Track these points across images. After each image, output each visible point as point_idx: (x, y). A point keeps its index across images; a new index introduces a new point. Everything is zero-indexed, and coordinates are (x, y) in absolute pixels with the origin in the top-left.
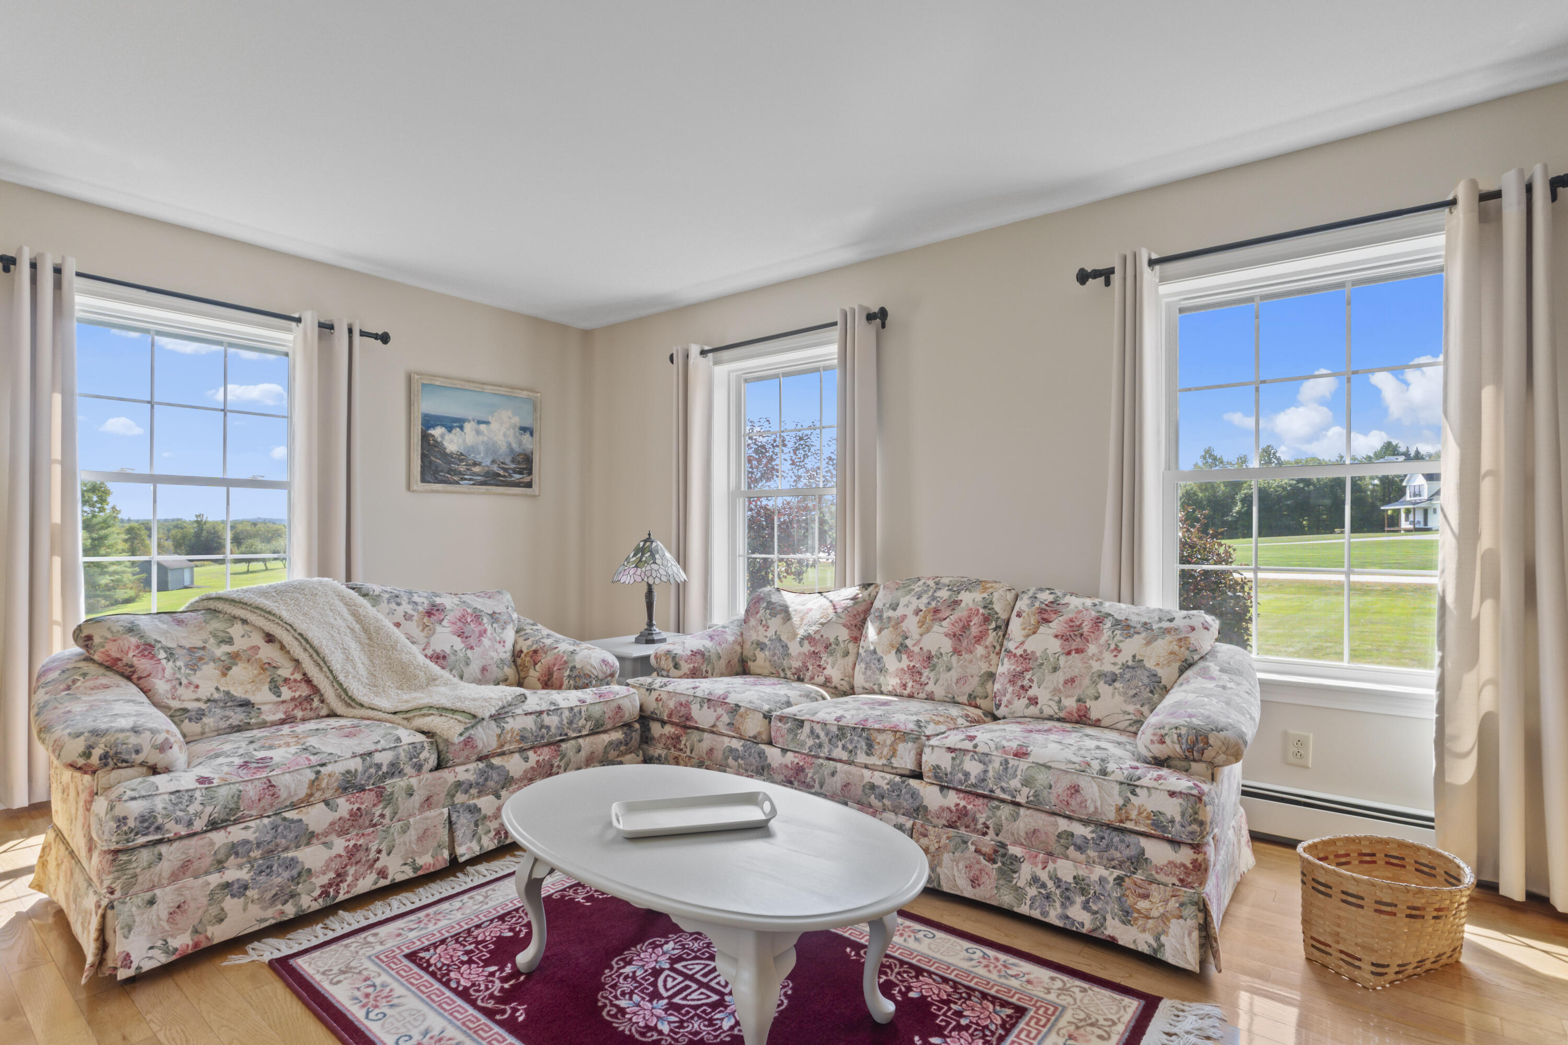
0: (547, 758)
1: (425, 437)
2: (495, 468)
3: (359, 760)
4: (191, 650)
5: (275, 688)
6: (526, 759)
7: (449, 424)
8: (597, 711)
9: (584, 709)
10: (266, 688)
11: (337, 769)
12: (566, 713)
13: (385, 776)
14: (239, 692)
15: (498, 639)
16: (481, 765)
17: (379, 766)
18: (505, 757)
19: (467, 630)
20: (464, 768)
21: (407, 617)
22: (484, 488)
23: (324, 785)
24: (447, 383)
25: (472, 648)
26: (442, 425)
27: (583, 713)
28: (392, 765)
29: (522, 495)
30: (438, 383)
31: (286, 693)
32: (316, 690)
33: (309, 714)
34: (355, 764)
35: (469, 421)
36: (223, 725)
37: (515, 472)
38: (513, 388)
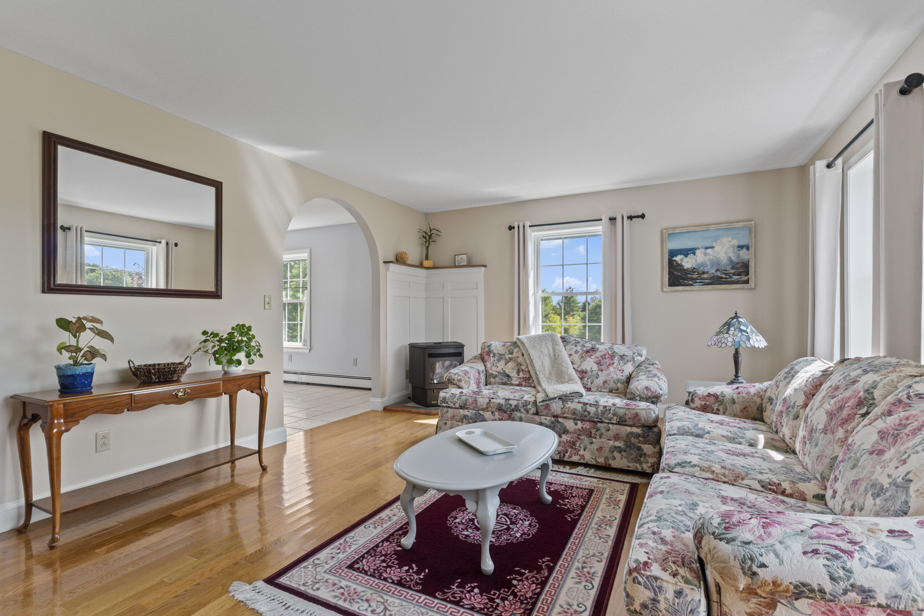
0: (588, 427)
1: (671, 262)
2: (719, 274)
3: (504, 400)
4: (500, 355)
5: (518, 373)
6: (576, 424)
7: (685, 253)
8: (621, 412)
9: (612, 409)
10: (515, 372)
11: (496, 401)
12: (601, 408)
13: (513, 410)
14: (507, 372)
15: (620, 368)
16: (553, 419)
17: (511, 405)
18: (565, 420)
19: (603, 362)
20: (544, 417)
21: (576, 352)
22: (710, 287)
23: (491, 405)
24: (684, 230)
25: (602, 370)
26: (681, 254)
27: (611, 411)
28: (516, 406)
29: (744, 289)
30: (678, 231)
31: (521, 375)
32: (531, 377)
33: (527, 384)
34: (503, 402)
35: (699, 249)
36: (500, 381)
37: (734, 274)
38: (731, 223)
